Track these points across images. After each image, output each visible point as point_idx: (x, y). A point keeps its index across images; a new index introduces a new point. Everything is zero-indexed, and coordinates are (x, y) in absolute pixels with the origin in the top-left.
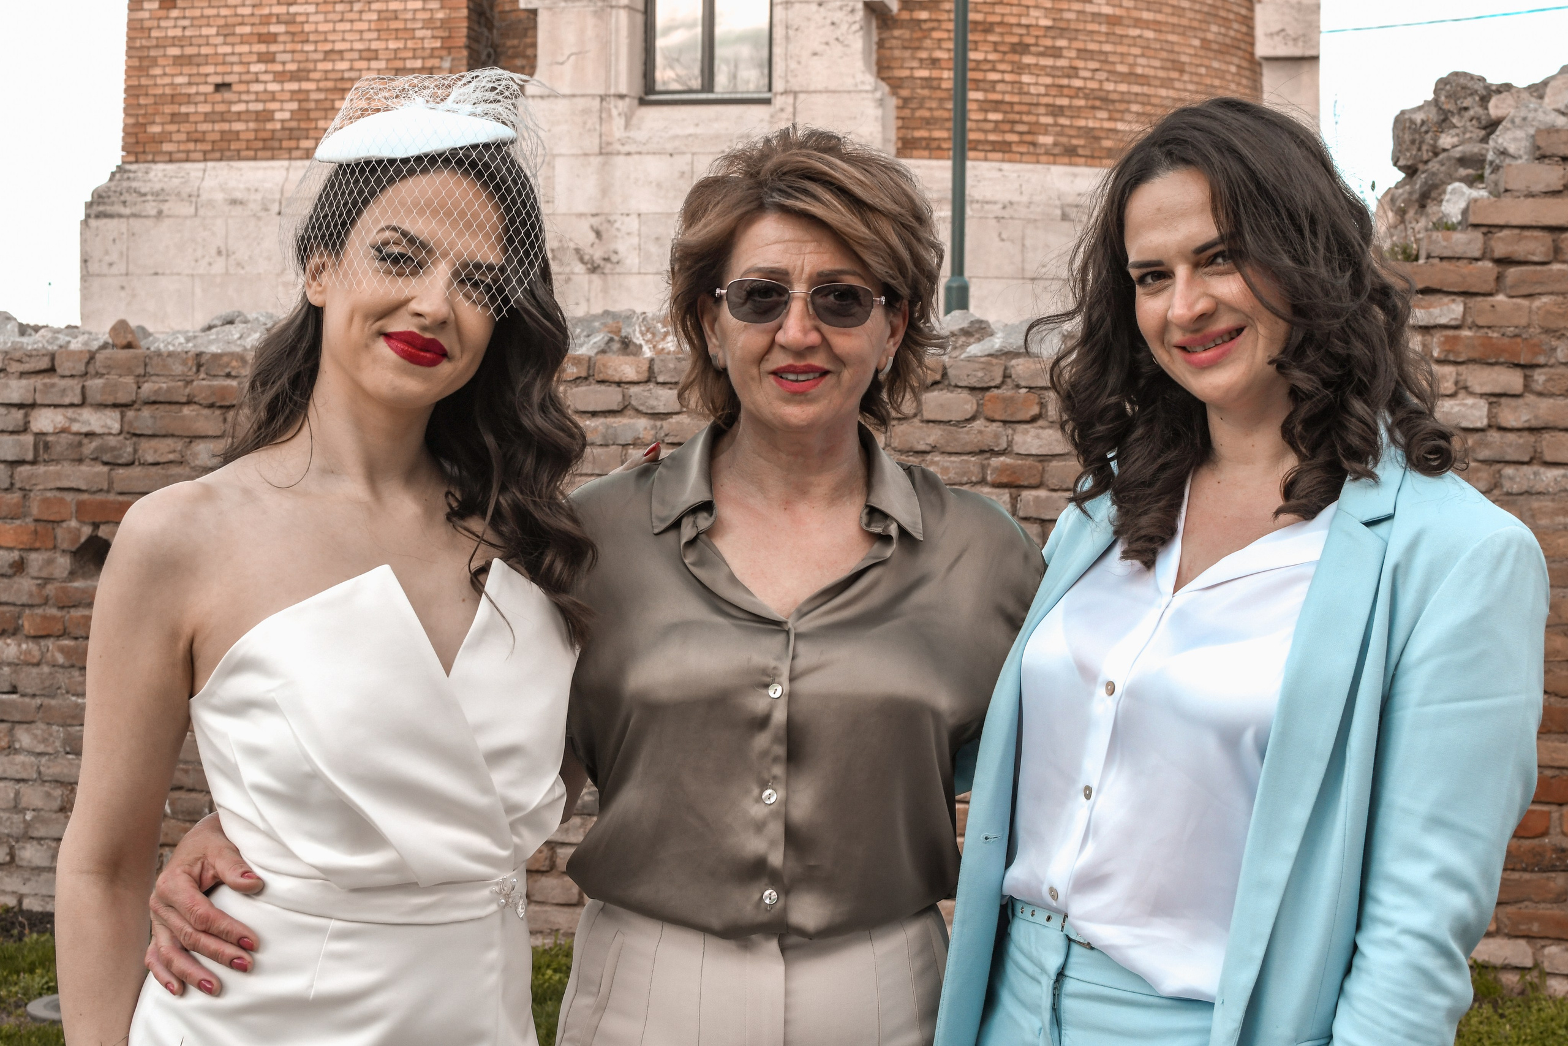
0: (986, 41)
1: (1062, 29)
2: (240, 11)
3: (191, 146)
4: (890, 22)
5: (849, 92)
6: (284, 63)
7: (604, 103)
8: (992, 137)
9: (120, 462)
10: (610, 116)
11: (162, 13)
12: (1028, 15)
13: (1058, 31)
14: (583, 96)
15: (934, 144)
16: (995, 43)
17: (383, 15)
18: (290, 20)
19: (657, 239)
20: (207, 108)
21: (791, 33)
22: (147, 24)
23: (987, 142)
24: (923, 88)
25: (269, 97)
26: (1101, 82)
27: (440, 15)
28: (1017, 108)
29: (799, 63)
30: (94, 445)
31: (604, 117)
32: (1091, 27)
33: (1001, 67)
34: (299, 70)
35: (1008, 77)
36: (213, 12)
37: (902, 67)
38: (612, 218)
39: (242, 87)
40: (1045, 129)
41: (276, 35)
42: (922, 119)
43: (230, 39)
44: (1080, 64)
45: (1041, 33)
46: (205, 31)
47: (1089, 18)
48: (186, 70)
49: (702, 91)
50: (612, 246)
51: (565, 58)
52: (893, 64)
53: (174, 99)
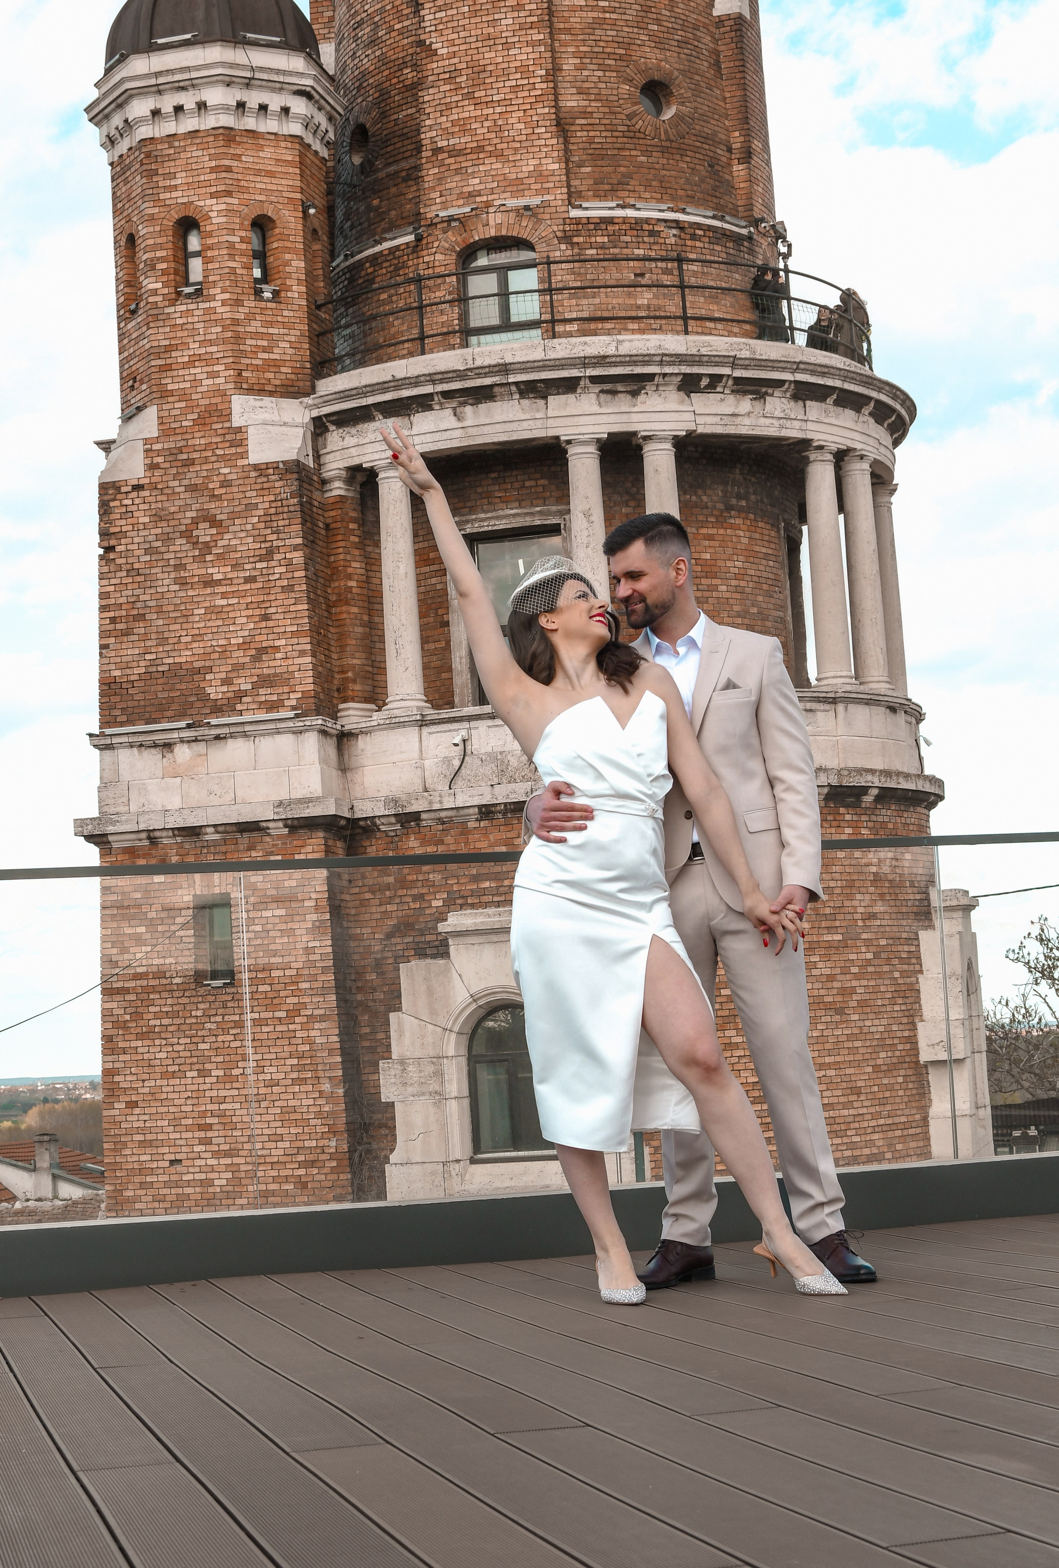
2: (184, 1108)
3: (156, 1205)
6: (219, 1145)
7: (445, 1166)
10: (450, 1176)
11: (129, 1111)
14: (430, 1163)
17: (284, 1110)
18: (222, 1115)
20: (166, 1178)
22: (118, 1119)
25: (210, 1169)
27: (326, 1109)
31: (446, 1176)
34: (230, 1149)
36: (165, 1109)
39: (190, 1163)
41: (211, 1124)
43: (178, 1128)
46: (159, 1123)
48: (148, 1150)
51: (416, 1136)
53: (141, 1171)
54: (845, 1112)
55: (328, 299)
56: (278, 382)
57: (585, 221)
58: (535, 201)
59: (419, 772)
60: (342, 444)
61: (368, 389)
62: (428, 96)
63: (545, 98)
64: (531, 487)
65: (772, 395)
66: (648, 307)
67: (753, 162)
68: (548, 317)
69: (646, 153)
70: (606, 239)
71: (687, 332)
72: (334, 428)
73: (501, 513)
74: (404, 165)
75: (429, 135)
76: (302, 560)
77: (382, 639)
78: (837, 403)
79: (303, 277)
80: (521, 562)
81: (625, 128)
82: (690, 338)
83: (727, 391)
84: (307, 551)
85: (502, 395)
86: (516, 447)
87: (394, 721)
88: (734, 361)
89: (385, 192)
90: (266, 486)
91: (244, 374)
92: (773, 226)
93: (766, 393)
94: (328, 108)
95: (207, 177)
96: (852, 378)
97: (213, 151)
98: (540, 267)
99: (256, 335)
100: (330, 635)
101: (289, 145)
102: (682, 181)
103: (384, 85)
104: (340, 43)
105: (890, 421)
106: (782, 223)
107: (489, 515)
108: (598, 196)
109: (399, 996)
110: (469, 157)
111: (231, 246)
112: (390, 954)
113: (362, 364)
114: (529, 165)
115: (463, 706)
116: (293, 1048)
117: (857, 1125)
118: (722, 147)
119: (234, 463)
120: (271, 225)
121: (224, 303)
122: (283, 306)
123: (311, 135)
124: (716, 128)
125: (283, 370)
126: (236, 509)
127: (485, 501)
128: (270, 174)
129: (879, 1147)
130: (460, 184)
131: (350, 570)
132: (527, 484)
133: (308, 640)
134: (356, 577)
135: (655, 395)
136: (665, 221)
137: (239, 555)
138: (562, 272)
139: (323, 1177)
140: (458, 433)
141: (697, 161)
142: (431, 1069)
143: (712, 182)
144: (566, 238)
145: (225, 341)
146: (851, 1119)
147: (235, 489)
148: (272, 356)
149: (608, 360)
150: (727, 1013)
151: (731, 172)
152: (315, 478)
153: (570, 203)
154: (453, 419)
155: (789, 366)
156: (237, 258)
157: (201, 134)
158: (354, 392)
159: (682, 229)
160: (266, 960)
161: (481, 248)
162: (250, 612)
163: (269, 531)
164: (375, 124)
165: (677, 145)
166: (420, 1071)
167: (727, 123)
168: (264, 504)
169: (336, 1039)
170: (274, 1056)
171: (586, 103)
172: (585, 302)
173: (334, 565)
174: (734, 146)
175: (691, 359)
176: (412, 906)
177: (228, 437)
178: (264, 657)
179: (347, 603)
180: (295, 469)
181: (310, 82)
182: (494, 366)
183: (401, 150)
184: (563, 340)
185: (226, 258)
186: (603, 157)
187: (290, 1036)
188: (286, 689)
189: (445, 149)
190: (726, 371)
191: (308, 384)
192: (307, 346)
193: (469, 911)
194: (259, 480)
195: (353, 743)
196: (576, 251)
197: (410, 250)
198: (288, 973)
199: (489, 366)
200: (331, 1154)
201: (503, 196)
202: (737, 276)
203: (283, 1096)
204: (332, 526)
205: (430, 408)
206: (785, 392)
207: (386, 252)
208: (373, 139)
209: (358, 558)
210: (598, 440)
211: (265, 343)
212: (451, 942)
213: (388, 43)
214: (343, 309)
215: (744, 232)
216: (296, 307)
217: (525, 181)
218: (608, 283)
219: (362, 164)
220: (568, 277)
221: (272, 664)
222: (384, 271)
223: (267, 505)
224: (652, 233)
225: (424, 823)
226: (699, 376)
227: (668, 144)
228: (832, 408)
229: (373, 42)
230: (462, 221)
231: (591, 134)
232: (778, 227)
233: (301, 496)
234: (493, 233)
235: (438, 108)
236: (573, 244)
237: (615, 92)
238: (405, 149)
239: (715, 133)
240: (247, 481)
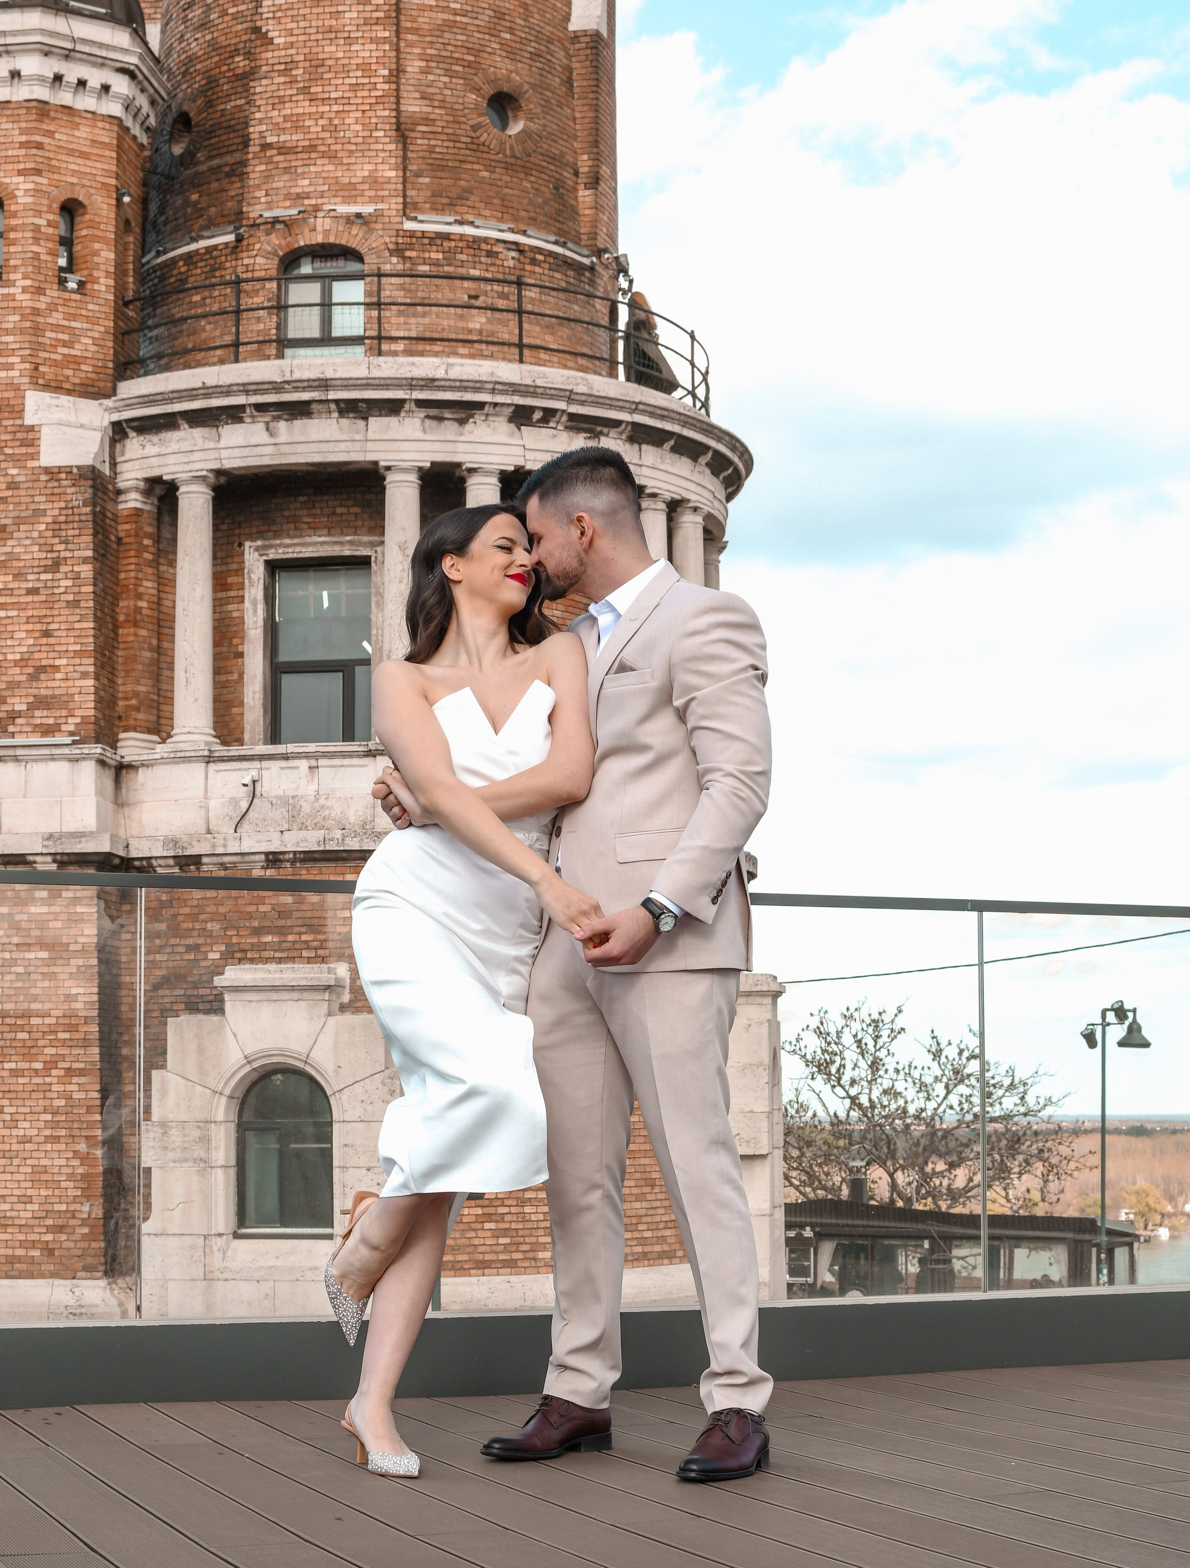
7: (207, 1240)
8: (502, 1257)
10: (212, 1251)
14: (190, 1235)
15: (458, 1266)
17: (36, 1169)
23: (499, 1261)
27: (80, 1170)
28: (520, 1233)
31: (206, 1251)
35: (513, 1210)
40: (544, 1247)
51: (174, 1205)
54: (638, 1205)
55: (137, 296)
56: (77, 381)
57: (419, 234)
58: (367, 209)
59: (203, 812)
60: (140, 453)
61: (175, 395)
62: (259, 87)
63: (386, 100)
64: (342, 514)
65: (607, 435)
66: (480, 332)
67: (600, 189)
68: (374, 333)
69: (489, 168)
70: (440, 256)
71: (521, 361)
72: (134, 434)
73: (308, 539)
74: (229, 159)
75: (258, 129)
76: (90, 575)
77: (171, 667)
78: (674, 450)
79: (112, 269)
80: (325, 594)
81: (468, 140)
82: (525, 367)
83: (560, 427)
84: (98, 565)
85: (320, 412)
86: (330, 470)
87: (179, 755)
88: (570, 396)
89: (205, 187)
90: (56, 491)
91: (41, 368)
92: (617, 258)
93: (601, 433)
94: (151, 91)
95: (16, 152)
96: (692, 425)
97: (24, 125)
98: (368, 279)
99: (57, 328)
100: (115, 658)
101: (107, 126)
102: (525, 201)
103: (213, 73)
104: (167, 24)
105: (726, 474)
106: (625, 256)
107: (296, 541)
108: (434, 209)
109: (165, 1053)
110: (300, 156)
111: (37, 229)
112: (155, 1007)
113: (167, 368)
114: (363, 170)
115: (253, 743)
116: (47, 1103)
117: (649, 1219)
118: (568, 169)
119: (23, 464)
120: (81, 211)
121: (25, 290)
122: (88, 299)
123: (130, 118)
124: (564, 149)
125: (83, 367)
126: (23, 514)
127: (292, 526)
128: (84, 155)
129: (670, 1244)
130: (288, 184)
131: (141, 589)
132: (339, 510)
133: (92, 661)
134: (147, 597)
135: (484, 426)
136: (505, 242)
137: (22, 564)
138: (391, 287)
139: (72, 1245)
140: (269, 450)
141: (541, 182)
142: (197, 1133)
143: (556, 205)
144: (398, 251)
145: (22, 331)
146: (643, 1212)
147: (23, 493)
148: (73, 352)
149: (436, 383)
151: (576, 197)
152: (110, 487)
153: (405, 214)
154: (265, 434)
155: (627, 405)
156: (42, 243)
157: (12, 106)
158: (159, 397)
159: (521, 252)
160: (25, 1006)
161: (305, 255)
162: (30, 627)
163: (57, 540)
164: (200, 112)
165: (522, 163)
166: (185, 1136)
167: (575, 144)
168: (53, 510)
169: (97, 1095)
170: (28, 1110)
171: (429, 109)
172: (413, 320)
173: (124, 582)
174: (581, 170)
175: (524, 389)
176: (186, 957)
177: (19, 436)
178: (43, 676)
179: (136, 624)
180: (90, 475)
181: (134, 60)
182: (314, 380)
183: (226, 143)
184: (390, 359)
185: (31, 241)
186: (443, 168)
187: (46, 1089)
188: (64, 713)
189: (275, 145)
190: (561, 405)
191: (110, 385)
192: (111, 344)
193: (248, 966)
194: (50, 485)
195: (132, 774)
196: (408, 265)
197: (228, 251)
198: (47, 1021)
199: (308, 380)
200: (83, 1219)
201: (333, 200)
202: (576, 307)
203: (35, 1154)
204: (126, 540)
205: (240, 420)
206: (621, 433)
207: (203, 251)
208: (197, 129)
209: (150, 577)
210: (420, 469)
211: (66, 337)
212: (227, 997)
213: (220, 27)
214: (150, 310)
215: (586, 261)
216: (102, 302)
217: (358, 187)
218: (441, 302)
219: (182, 156)
220: (398, 293)
221: (50, 684)
222: (199, 271)
223: (56, 512)
224: (490, 254)
225: (205, 868)
226: (532, 409)
227: (512, 161)
228: (669, 456)
229: (204, 25)
230: (288, 224)
231: (433, 142)
232: (622, 259)
233: (94, 505)
234: (320, 239)
235: (271, 101)
236: (405, 258)
237: (460, 100)
238: (230, 142)
239: (562, 154)
240: (36, 485)
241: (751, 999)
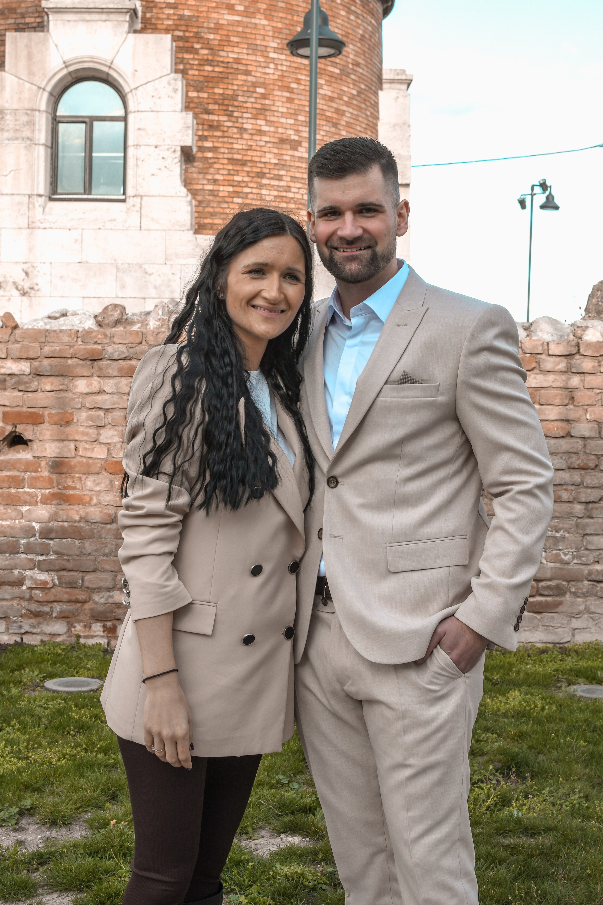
0: (243, 170)
1: (283, 165)
4: (191, 158)
5: (172, 197)
7: (31, 199)
9: (29, 390)
10: (34, 206)
12: (265, 157)
13: (281, 166)
14: (18, 194)
15: (215, 227)
16: (248, 172)
19: (61, 277)
21: (139, 162)
24: (209, 195)
26: (302, 194)
29: (144, 179)
30: (13, 380)
31: (30, 207)
32: (297, 164)
33: (251, 185)
35: (254, 191)
37: (198, 184)
38: (35, 265)
42: (208, 212)
44: (292, 184)
45: (272, 167)
47: (297, 160)
49: (85, 193)
50: (35, 281)
51: (8, 173)
52: (193, 182)
109: (4, 58)
142: (25, 119)
150: (259, 106)
166: (16, 120)
212: (52, 17)
241: (393, 86)
